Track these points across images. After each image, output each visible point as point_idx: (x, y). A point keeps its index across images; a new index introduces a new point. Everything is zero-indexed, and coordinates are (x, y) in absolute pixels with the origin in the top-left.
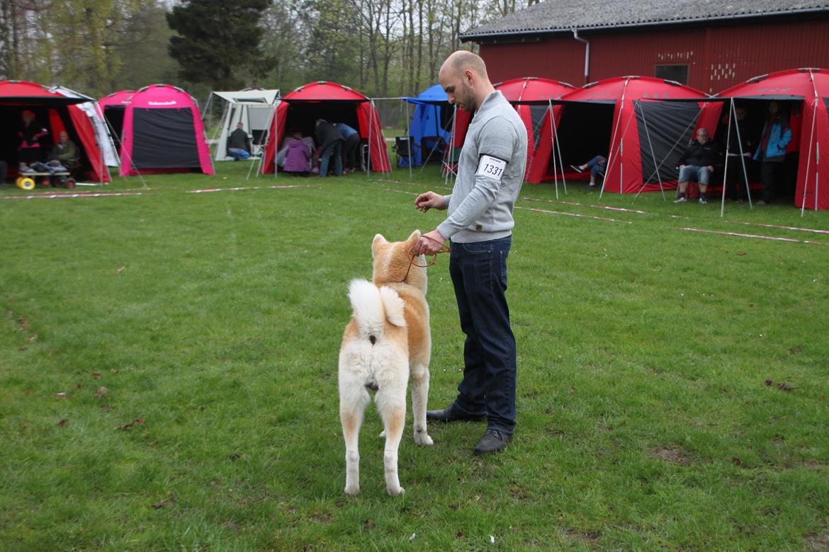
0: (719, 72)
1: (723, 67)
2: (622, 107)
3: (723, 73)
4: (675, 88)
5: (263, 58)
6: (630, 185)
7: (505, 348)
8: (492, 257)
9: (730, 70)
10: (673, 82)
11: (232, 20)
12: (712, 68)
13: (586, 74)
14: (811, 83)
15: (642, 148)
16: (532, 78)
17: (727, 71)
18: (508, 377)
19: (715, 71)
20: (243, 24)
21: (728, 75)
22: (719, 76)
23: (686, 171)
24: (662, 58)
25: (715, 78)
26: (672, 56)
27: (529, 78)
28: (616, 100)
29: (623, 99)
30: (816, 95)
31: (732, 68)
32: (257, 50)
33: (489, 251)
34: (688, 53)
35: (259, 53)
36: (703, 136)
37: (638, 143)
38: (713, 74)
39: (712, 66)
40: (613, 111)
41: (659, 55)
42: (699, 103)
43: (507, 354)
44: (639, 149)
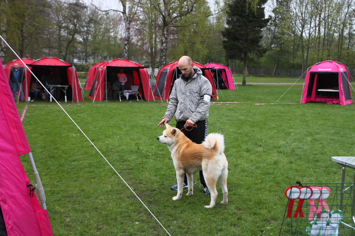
5: (261, 49)
11: (250, 33)
20: (255, 34)
32: (259, 45)
35: (260, 46)
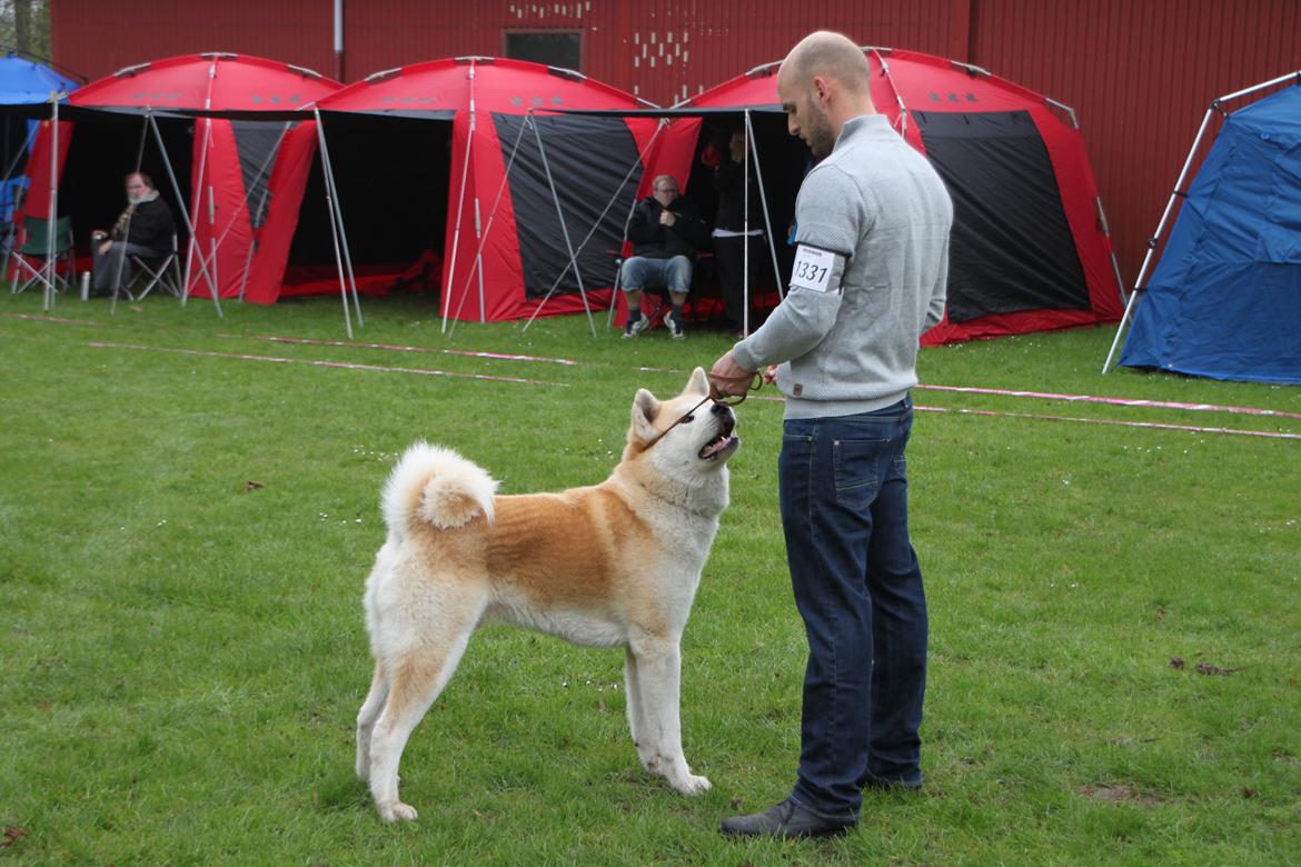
0: (653, 50)
1: (661, 38)
2: (472, 127)
3: (661, 54)
4: (571, 84)
6: (499, 305)
7: (830, 638)
8: (814, 450)
9: (678, 46)
10: (568, 71)
12: (637, 42)
13: (338, 46)
14: (883, 79)
15: (521, 219)
16: (224, 54)
17: (670, 49)
18: (832, 699)
19: (645, 47)
21: (674, 57)
22: (653, 59)
23: (635, 270)
24: (520, 15)
25: (645, 62)
26: (542, 11)
27: (217, 54)
28: (454, 112)
29: (472, 109)
30: (903, 106)
31: (681, 42)
33: (810, 438)
34: (579, 6)
36: (666, 191)
37: (511, 209)
38: (640, 55)
39: (637, 36)
40: (450, 138)
41: (512, 9)
42: (626, 119)
43: (831, 651)
44: (513, 222)
